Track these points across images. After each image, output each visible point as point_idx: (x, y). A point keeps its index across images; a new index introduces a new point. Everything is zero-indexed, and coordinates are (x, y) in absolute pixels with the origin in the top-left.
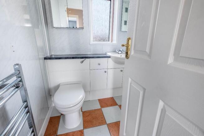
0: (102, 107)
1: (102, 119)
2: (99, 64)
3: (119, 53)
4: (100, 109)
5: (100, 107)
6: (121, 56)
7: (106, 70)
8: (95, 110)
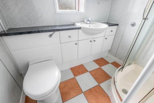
0: (75, 75)
1: (78, 88)
2: (70, 37)
3: (87, 23)
4: (73, 78)
5: (73, 76)
6: (90, 26)
7: (77, 42)
8: (70, 79)
